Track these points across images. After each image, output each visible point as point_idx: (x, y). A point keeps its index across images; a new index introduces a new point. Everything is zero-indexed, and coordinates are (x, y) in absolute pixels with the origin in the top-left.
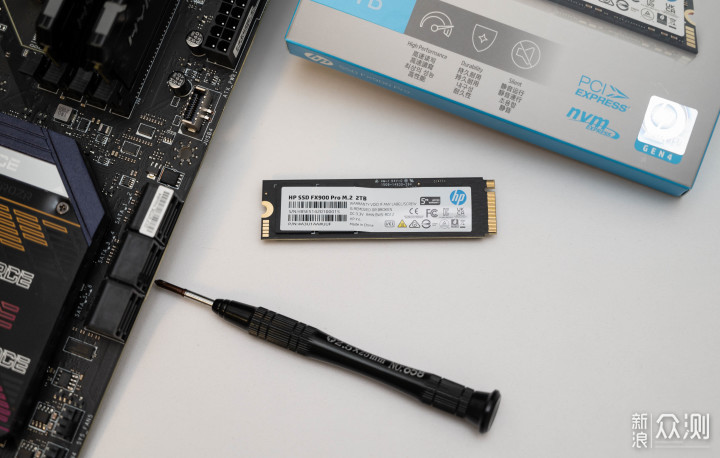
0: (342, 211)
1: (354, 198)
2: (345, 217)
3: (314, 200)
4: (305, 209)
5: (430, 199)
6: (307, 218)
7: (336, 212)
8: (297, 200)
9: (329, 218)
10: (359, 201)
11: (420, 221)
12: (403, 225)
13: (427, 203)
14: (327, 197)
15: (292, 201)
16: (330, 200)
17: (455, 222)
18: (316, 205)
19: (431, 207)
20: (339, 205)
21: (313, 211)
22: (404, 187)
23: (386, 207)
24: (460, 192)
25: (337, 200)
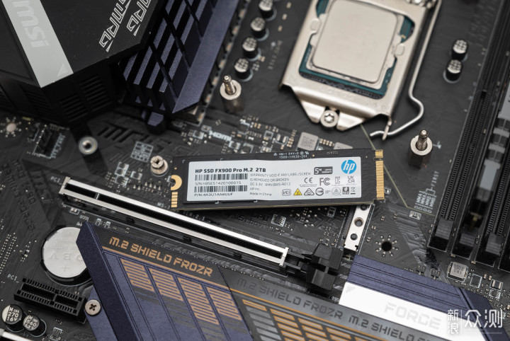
0: (243, 182)
1: (254, 170)
2: (246, 187)
3: (218, 173)
4: (210, 181)
5: (324, 169)
6: (211, 189)
7: (237, 183)
8: (203, 173)
9: (231, 189)
10: (259, 172)
11: (314, 189)
12: (298, 193)
13: (320, 173)
14: (230, 170)
15: (198, 174)
16: (232, 173)
17: (346, 189)
18: (219, 177)
19: (324, 176)
20: (241, 177)
21: (216, 183)
22: (300, 159)
23: (284, 177)
24: (350, 162)
25: (239, 173)
